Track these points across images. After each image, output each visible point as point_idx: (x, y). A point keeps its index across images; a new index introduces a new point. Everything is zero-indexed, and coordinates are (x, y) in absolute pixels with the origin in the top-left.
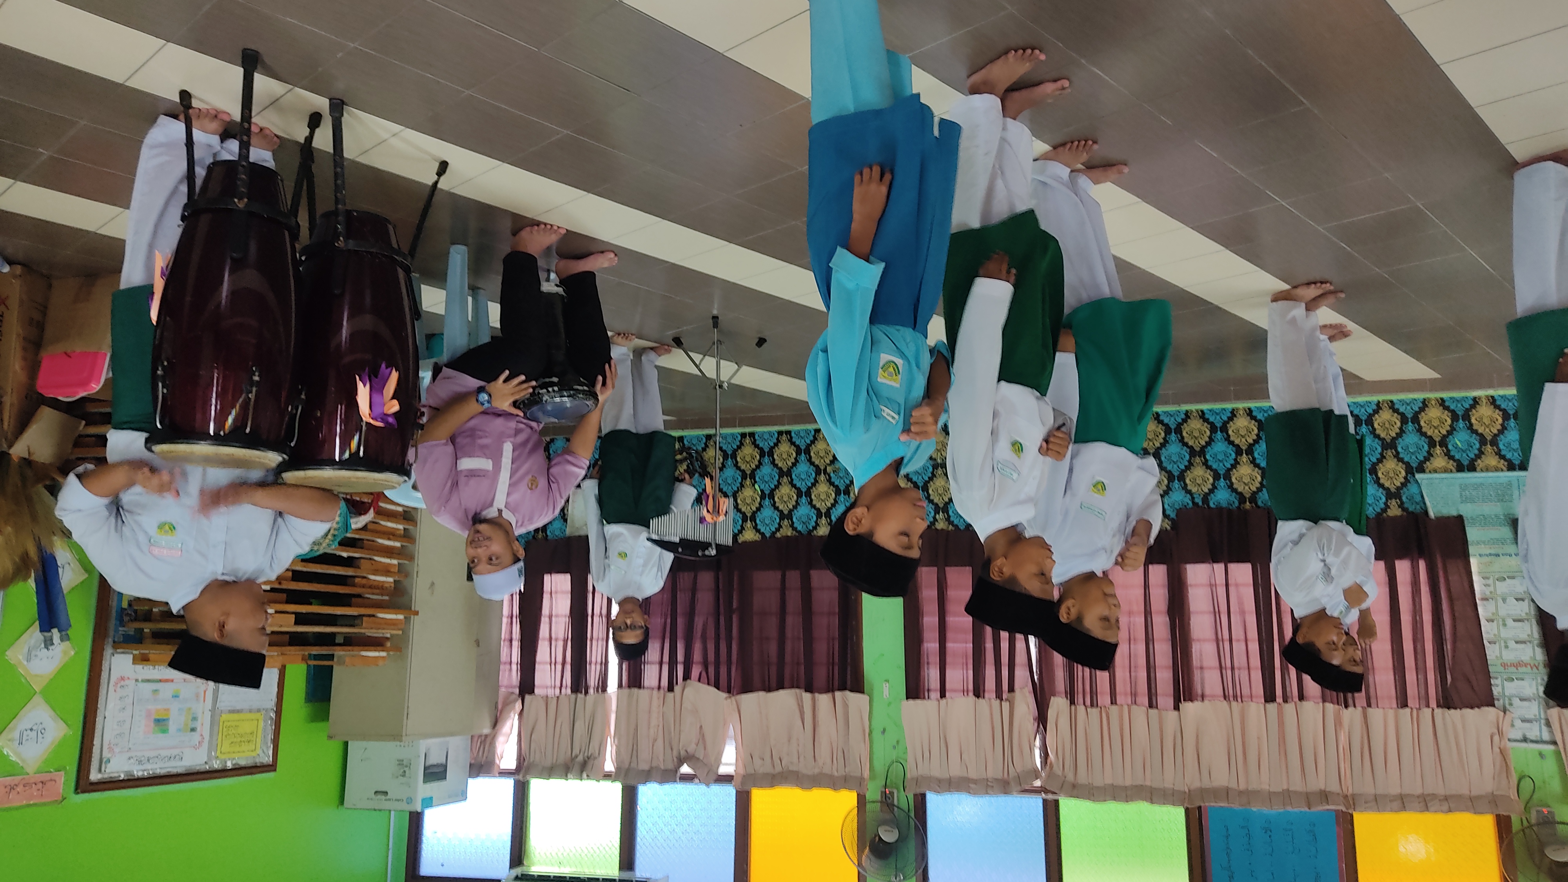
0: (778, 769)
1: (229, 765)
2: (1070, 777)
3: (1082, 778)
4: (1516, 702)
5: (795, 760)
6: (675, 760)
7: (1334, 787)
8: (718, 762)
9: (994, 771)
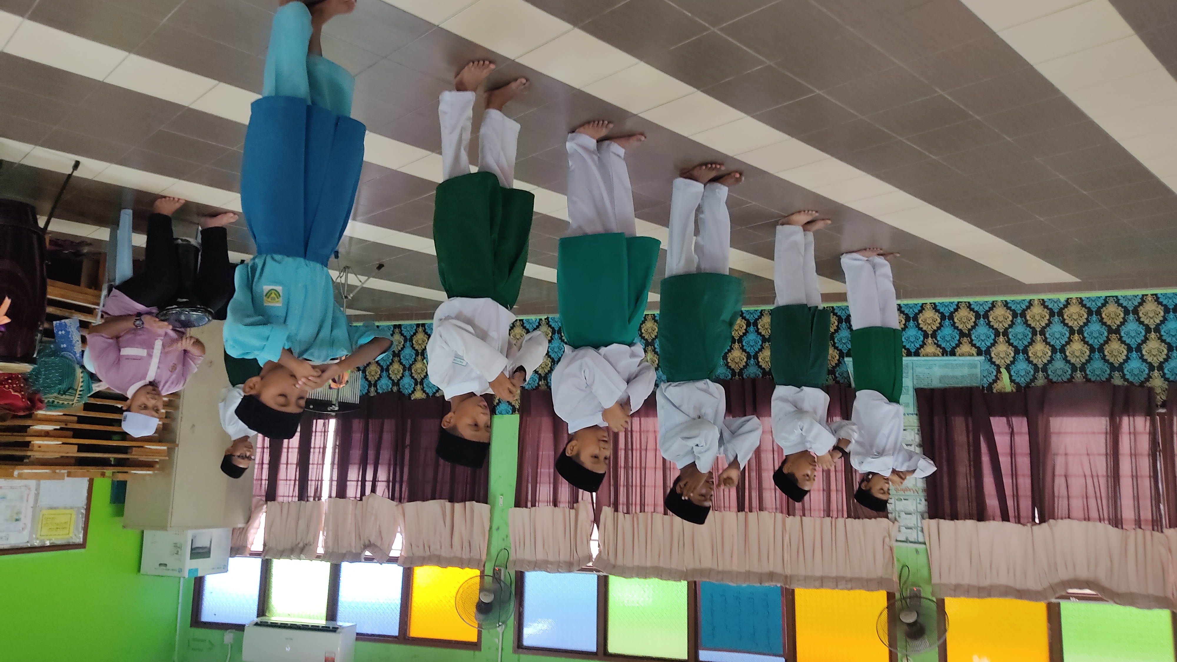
0: (428, 553)
1: (48, 543)
2: (612, 560)
3: (620, 562)
4: (903, 515)
5: (439, 548)
6: (362, 546)
7: (779, 570)
8: (390, 549)
9: (564, 557)
